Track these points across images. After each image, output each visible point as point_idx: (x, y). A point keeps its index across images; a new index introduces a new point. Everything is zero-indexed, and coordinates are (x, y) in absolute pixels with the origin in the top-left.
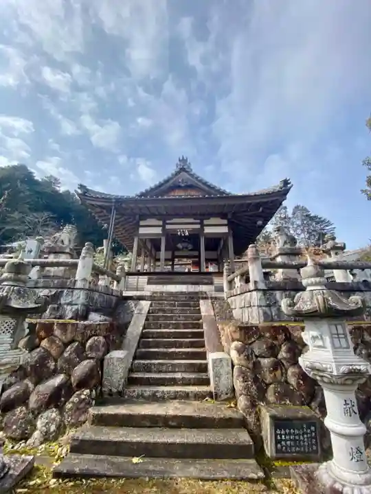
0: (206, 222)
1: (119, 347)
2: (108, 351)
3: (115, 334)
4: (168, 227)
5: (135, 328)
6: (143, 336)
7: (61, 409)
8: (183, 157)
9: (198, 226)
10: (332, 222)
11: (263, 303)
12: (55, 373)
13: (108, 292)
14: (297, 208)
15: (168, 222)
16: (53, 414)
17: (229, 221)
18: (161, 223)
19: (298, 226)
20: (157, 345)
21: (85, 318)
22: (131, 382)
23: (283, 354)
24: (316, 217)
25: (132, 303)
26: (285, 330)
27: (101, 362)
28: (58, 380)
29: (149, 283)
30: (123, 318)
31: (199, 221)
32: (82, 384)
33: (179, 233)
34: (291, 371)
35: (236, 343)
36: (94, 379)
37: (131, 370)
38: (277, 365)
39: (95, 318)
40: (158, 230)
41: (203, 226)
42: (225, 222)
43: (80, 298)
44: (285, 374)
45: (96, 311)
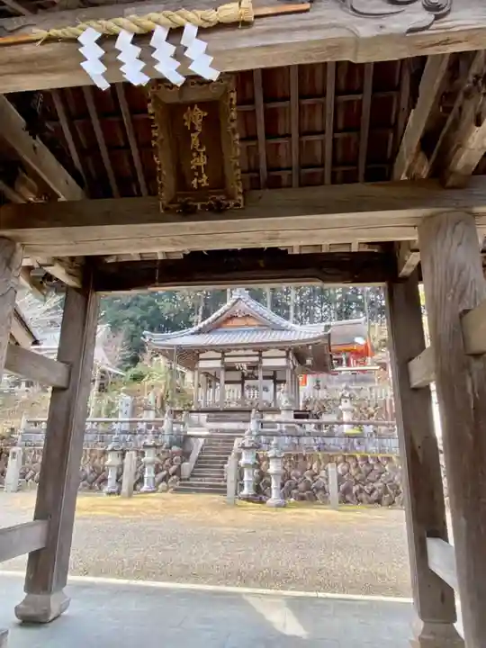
0: (264, 354)
1: (188, 461)
2: (182, 462)
3: (186, 455)
4: (227, 360)
5: (194, 455)
6: (199, 458)
7: (167, 482)
9: (256, 359)
12: (162, 471)
13: (179, 433)
15: (226, 354)
16: (164, 484)
17: (286, 353)
18: (219, 355)
20: (206, 462)
21: (170, 448)
22: (192, 476)
25: (192, 439)
27: (180, 466)
28: (165, 473)
29: (208, 421)
30: (188, 449)
31: (257, 353)
32: (173, 474)
33: (238, 367)
36: (178, 472)
37: (192, 472)
39: (175, 449)
40: (217, 364)
41: (261, 358)
42: (283, 353)
43: (167, 439)
45: (175, 444)
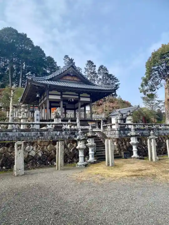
0: (81, 95)
4: (63, 96)
8: (72, 58)
9: (77, 97)
10: (119, 80)
11: (119, 133)
14: (101, 67)
15: (63, 93)
17: (90, 96)
18: (59, 93)
19: (100, 79)
23: (124, 143)
24: (111, 75)
26: (124, 139)
31: (78, 94)
33: (69, 100)
34: (125, 146)
35: (115, 142)
38: (123, 146)
40: (58, 98)
41: (80, 97)
42: (89, 96)
44: (124, 147)
